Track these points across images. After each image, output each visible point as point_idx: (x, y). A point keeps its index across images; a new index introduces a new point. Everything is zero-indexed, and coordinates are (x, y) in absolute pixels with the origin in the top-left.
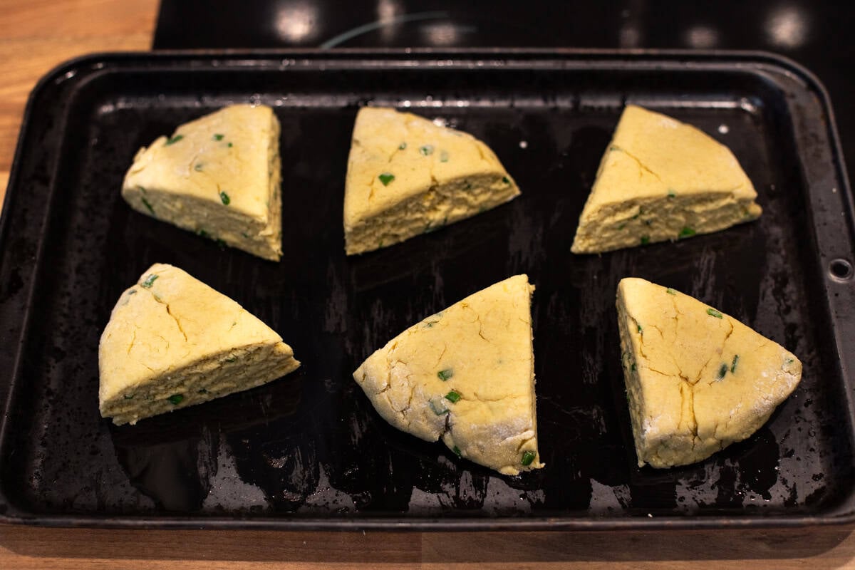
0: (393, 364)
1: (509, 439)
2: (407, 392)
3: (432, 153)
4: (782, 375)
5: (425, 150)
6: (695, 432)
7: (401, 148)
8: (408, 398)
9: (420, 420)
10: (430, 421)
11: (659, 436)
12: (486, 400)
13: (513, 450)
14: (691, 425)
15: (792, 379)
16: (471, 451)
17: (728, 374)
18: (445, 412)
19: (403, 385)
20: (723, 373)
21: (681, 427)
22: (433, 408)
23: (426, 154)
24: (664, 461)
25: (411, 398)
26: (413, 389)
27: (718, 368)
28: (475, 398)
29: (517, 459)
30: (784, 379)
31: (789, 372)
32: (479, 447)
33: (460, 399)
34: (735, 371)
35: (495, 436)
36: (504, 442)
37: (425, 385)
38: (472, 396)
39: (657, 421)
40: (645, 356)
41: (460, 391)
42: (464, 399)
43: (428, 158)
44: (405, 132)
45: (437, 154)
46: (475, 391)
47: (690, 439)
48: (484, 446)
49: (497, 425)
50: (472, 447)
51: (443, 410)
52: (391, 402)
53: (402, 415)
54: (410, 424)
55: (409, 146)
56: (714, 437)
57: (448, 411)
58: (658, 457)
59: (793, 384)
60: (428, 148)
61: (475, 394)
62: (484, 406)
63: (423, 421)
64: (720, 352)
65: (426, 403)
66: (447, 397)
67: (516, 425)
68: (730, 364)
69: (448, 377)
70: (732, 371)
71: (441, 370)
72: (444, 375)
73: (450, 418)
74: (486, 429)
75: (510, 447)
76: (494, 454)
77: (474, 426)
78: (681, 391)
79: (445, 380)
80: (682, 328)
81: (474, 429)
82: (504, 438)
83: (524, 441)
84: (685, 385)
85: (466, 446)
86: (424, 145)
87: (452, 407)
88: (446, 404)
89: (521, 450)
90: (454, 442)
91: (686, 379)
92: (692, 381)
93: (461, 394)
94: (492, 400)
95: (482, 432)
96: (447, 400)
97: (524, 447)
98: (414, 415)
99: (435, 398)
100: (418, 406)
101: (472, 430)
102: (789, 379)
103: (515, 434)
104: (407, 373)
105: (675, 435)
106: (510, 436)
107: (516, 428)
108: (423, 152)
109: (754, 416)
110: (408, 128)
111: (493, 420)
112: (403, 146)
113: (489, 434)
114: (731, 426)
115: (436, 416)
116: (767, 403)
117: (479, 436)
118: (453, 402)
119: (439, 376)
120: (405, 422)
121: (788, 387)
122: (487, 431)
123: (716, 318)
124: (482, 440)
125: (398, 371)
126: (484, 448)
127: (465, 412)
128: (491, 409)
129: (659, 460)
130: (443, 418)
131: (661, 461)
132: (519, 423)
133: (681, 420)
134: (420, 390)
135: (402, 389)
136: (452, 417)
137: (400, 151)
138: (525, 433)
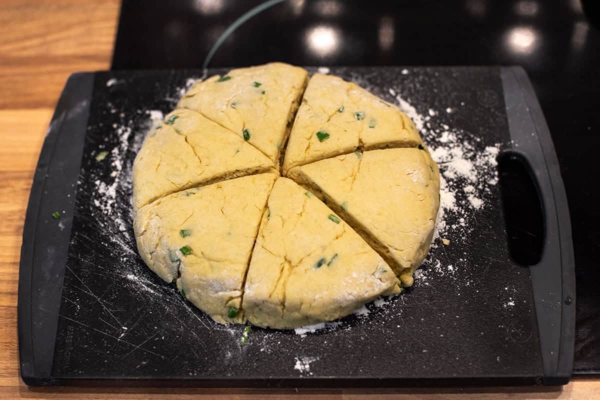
0: (153, 216)
1: (221, 294)
2: (155, 240)
3: (363, 119)
4: (370, 279)
5: (358, 115)
6: (283, 304)
7: (339, 111)
8: (155, 243)
9: (160, 262)
10: (167, 266)
11: (253, 299)
12: (209, 259)
13: (221, 302)
14: (281, 297)
15: (380, 285)
16: (192, 296)
17: (324, 266)
18: (177, 261)
19: (154, 233)
20: (319, 265)
21: (273, 297)
22: (170, 256)
23: (359, 119)
24: (259, 321)
25: (157, 245)
26: (160, 239)
27: (317, 260)
28: (202, 256)
29: (225, 311)
30: (372, 283)
31: (380, 279)
32: (198, 294)
33: (190, 254)
34: (331, 265)
35: (210, 288)
36: (216, 295)
37: (169, 237)
38: (199, 254)
39: (254, 286)
40: (263, 237)
41: (192, 248)
42: (194, 255)
43: (359, 122)
44: (346, 98)
45: (366, 120)
46: (203, 250)
47: (280, 308)
48: (202, 294)
49: (213, 281)
50: (193, 293)
51: (176, 259)
52: (144, 245)
53: (149, 256)
54: (154, 264)
55: (346, 109)
56: (299, 312)
57: (179, 260)
58: (255, 317)
59: (380, 289)
60: (361, 114)
61: (202, 253)
62: (207, 264)
63: (163, 264)
64: (324, 248)
65: (166, 250)
66: (181, 250)
67: (227, 284)
68: (328, 259)
69: (186, 236)
70: (329, 265)
71: (183, 229)
72: (184, 233)
73: (180, 267)
74: (204, 281)
75: (220, 299)
76: (208, 303)
77: (196, 276)
78: (282, 270)
79: (184, 237)
80: (302, 223)
81: (196, 279)
82: (217, 292)
83: (231, 298)
84: (287, 266)
85: (189, 291)
86: (358, 111)
87: (183, 258)
88: (179, 254)
89: (228, 305)
90: (182, 286)
91: (290, 262)
92: (293, 264)
93: (192, 250)
94: (213, 260)
95: (201, 282)
96: (181, 252)
97: (230, 303)
98: (157, 258)
99: (172, 248)
100: (161, 252)
101: (194, 279)
102: (376, 284)
103: (226, 291)
104: (159, 225)
105: (266, 301)
106: (221, 291)
107: (226, 286)
108: (356, 117)
109: (336, 305)
110: (348, 95)
111: (211, 276)
112: (341, 110)
113: (207, 286)
114: (314, 307)
115: (171, 262)
116: (351, 297)
117: (199, 286)
118: (184, 254)
119: (181, 233)
120: (152, 262)
121: (374, 290)
122: (205, 283)
123: (334, 223)
124: (201, 289)
125: (155, 222)
126: (201, 296)
127: (192, 264)
128: (212, 267)
129: (255, 319)
130: (176, 264)
131: (257, 320)
132: (230, 283)
133: (274, 291)
134: (164, 241)
135: (153, 236)
136: (182, 265)
137: (338, 113)
138: (233, 292)
